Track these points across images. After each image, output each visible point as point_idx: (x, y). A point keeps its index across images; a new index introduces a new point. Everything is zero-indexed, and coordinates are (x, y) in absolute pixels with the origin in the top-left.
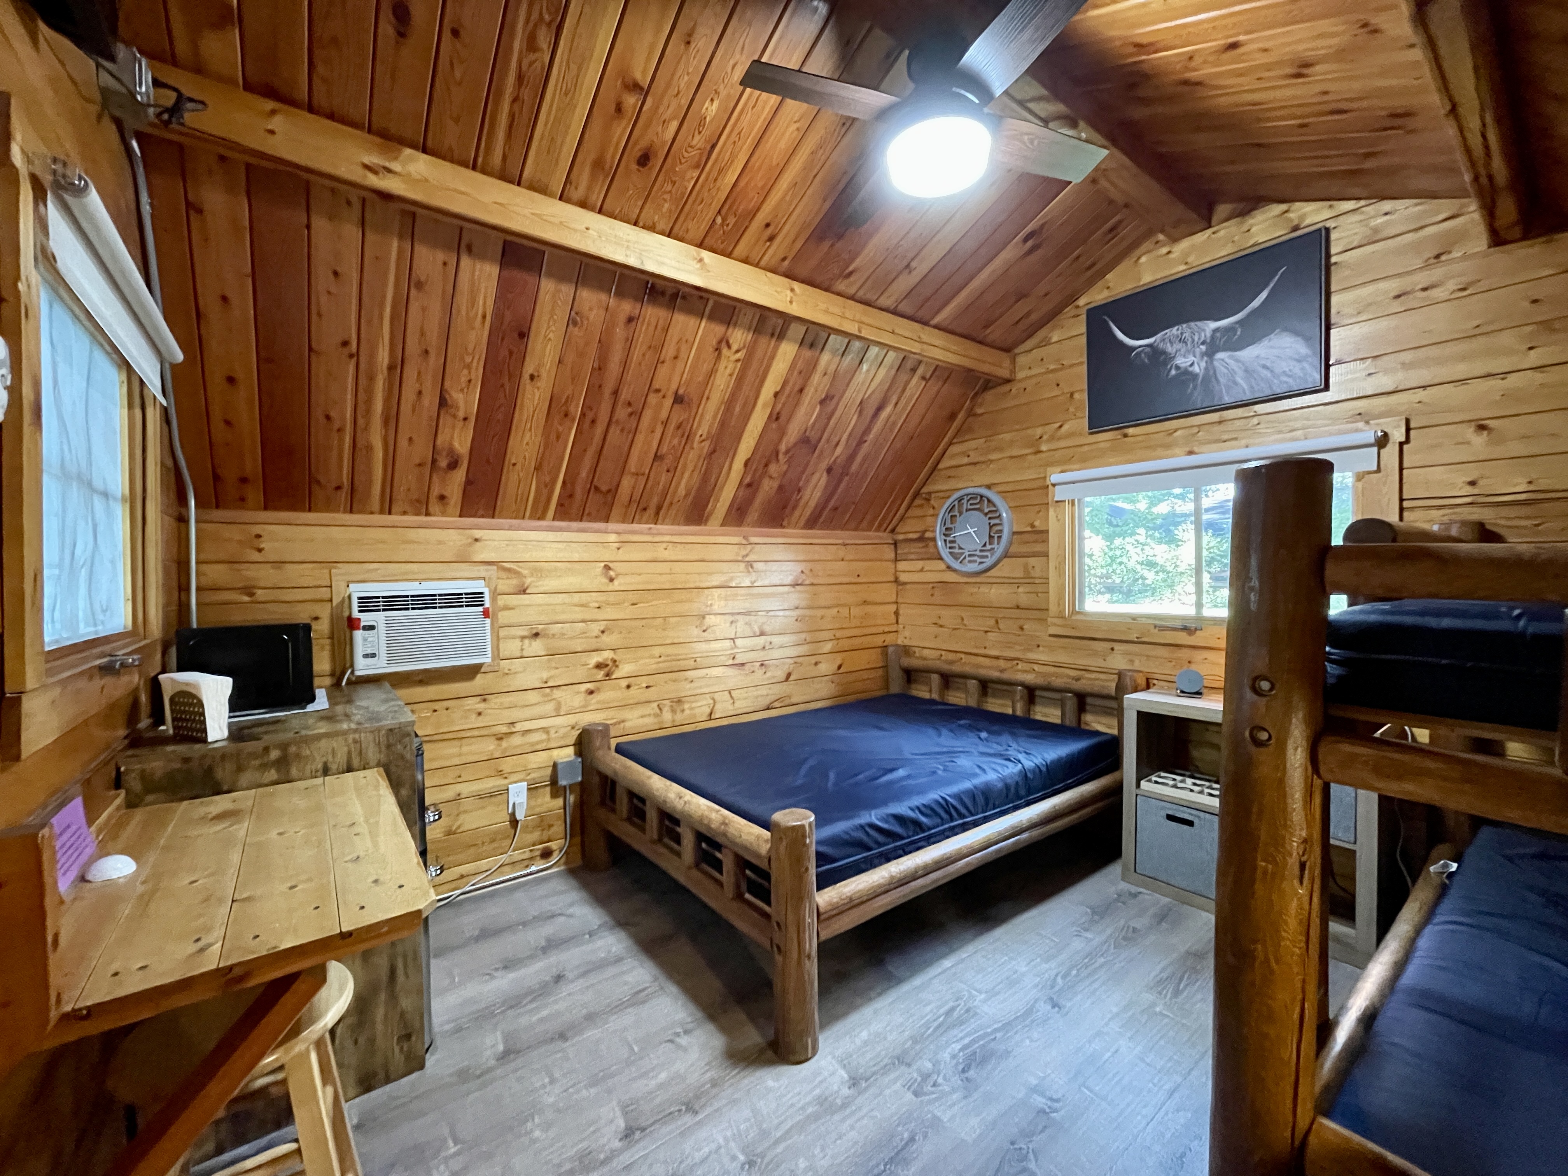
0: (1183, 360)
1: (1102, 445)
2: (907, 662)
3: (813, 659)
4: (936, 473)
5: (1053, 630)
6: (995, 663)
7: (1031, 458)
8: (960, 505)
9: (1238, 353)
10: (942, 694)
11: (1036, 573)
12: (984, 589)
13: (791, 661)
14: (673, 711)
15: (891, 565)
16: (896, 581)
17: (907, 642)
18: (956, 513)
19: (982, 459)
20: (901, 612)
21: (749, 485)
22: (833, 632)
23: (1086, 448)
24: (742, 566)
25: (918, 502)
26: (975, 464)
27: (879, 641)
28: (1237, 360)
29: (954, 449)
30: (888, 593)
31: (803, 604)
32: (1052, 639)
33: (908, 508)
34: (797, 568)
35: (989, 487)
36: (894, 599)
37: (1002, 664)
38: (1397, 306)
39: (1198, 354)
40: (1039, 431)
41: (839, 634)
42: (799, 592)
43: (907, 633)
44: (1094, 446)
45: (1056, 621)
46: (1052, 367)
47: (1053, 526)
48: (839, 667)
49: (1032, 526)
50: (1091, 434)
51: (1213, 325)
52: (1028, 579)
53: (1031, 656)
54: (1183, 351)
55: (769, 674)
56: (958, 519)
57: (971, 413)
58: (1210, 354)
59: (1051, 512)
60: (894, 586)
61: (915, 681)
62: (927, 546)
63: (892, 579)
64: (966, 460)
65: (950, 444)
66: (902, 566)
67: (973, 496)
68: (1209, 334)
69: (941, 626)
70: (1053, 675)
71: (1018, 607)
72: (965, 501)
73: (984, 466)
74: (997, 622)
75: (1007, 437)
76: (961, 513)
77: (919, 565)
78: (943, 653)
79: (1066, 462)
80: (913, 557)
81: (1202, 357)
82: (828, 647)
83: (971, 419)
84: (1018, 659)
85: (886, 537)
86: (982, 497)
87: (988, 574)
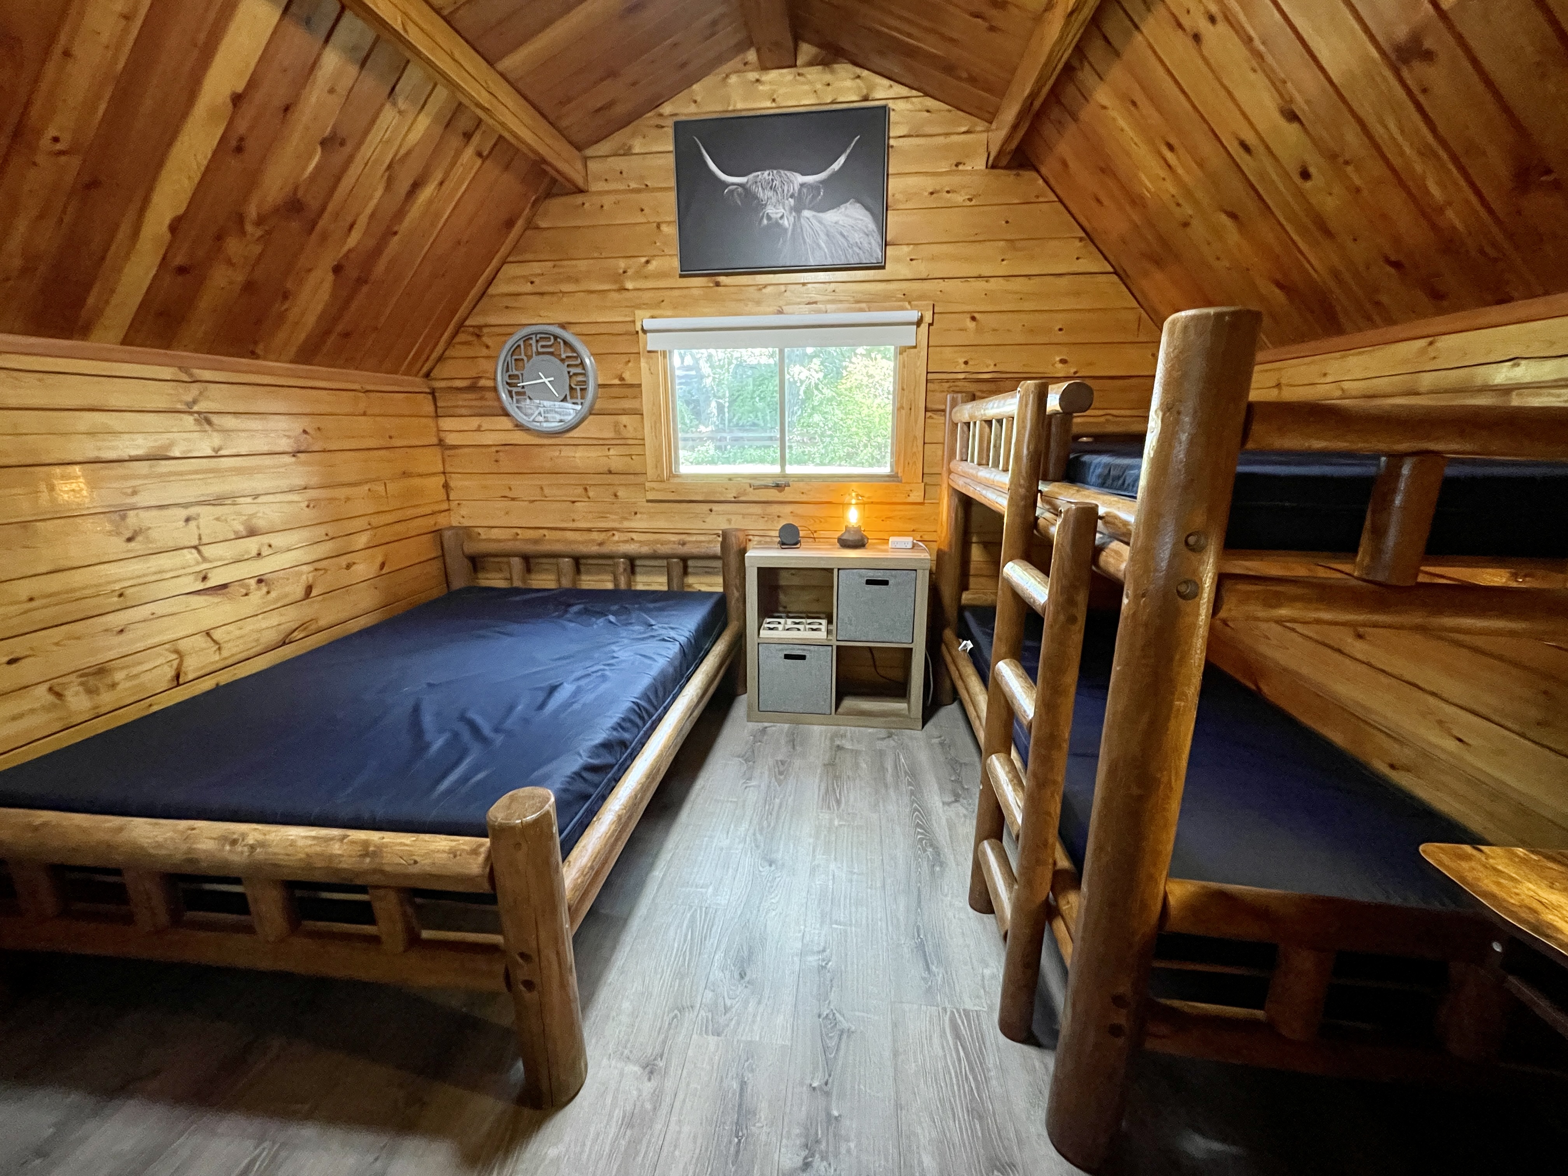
0: (775, 210)
1: (695, 292)
2: (472, 548)
3: (343, 561)
4: (485, 299)
5: (651, 496)
6: (586, 536)
7: (615, 296)
8: (527, 345)
9: (821, 215)
10: (524, 581)
11: (630, 432)
12: (567, 452)
13: (310, 568)
14: (91, 691)
15: (430, 422)
16: (441, 443)
17: (466, 523)
18: (523, 356)
19: (551, 289)
20: (452, 484)
21: (182, 270)
22: (367, 519)
23: (676, 293)
24: (189, 420)
25: (461, 337)
26: (542, 294)
27: (428, 523)
28: (820, 222)
29: (509, 270)
30: (431, 460)
31: (314, 481)
32: (650, 504)
33: (449, 343)
34: (296, 426)
35: (563, 326)
36: (440, 468)
37: (595, 536)
38: (931, 202)
39: (787, 208)
40: (622, 264)
41: (376, 521)
42: (304, 464)
43: (463, 512)
44: (685, 292)
45: (654, 485)
46: (633, 185)
47: (646, 381)
48: (383, 565)
49: (622, 379)
50: (681, 276)
51: (800, 179)
52: (620, 440)
53: (626, 524)
54: (774, 200)
55: (273, 594)
56: (528, 365)
57: (530, 225)
58: (797, 209)
59: (643, 364)
60: (437, 450)
61: (483, 569)
62: (482, 398)
63: (435, 441)
64: (528, 288)
65: (504, 262)
66: (447, 423)
67: (545, 336)
68: (796, 189)
69: (513, 499)
70: (656, 542)
71: (610, 472)
72: (533, 342)
73: (555, 298)
74: (586, 489)
75: (583, 265)
76: (529, 357)
77: (475, 422)
78: (519, 531)
79: (656, 306)
80: (463, 411)
81: (791, 213)
82: (362, 540)
83: (529, 233)
84: (613, 529)
85: (418, 383)
86: (556, 337)
87: (571, 434)
